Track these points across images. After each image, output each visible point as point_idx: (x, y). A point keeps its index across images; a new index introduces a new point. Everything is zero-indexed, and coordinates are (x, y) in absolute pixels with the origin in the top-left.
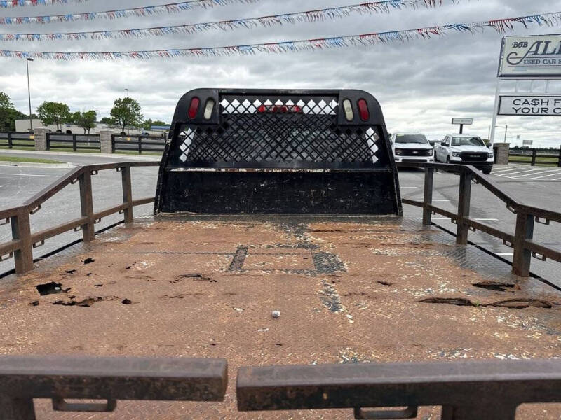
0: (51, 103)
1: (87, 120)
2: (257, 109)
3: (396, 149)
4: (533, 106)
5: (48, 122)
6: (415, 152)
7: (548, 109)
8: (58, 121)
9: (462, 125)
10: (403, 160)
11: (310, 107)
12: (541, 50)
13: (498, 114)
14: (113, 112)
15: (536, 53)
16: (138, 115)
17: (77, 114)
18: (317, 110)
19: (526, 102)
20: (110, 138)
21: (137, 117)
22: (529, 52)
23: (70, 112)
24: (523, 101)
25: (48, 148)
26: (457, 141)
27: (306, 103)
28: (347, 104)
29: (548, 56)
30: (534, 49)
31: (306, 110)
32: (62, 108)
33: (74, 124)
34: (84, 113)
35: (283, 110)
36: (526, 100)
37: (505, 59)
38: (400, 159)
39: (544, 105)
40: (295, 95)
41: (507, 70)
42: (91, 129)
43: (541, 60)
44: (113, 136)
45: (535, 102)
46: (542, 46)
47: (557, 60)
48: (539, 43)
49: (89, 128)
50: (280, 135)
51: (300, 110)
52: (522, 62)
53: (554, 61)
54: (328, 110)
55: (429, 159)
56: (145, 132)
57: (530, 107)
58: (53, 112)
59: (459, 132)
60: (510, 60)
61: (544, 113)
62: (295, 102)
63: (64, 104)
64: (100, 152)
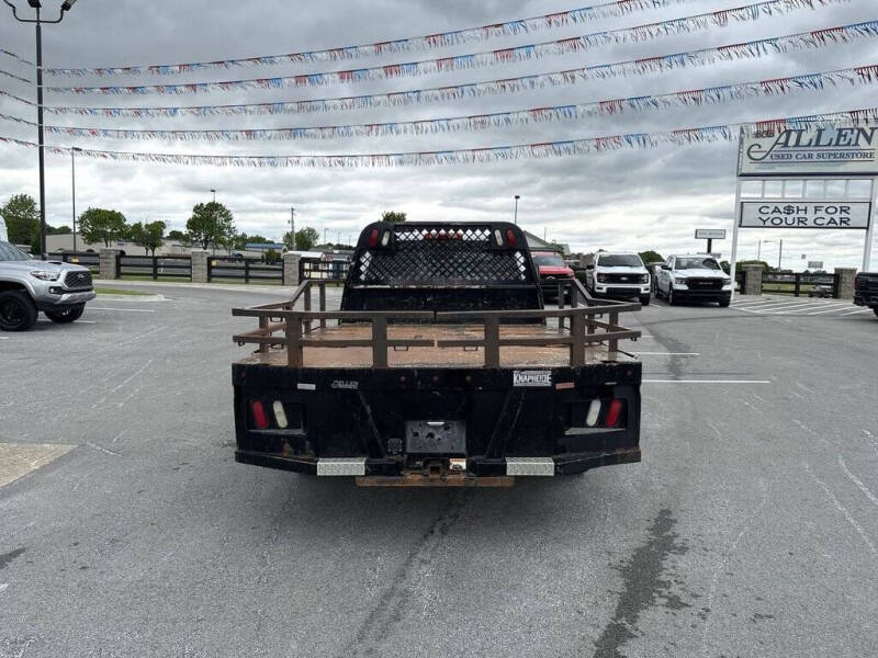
0: (98, 211)
1: (151, 235)
2: (425, 237)
3: (599, 275)
4: (786, 216)
5: (92, 238)
6: (624, 279)
7: (806, 219)
8: (107, 238)
9: (710, 240)
10: (608, 289)
11: (468, 235)
12: (792, 142)
13: (740, 226)
14: (191, 224)
15: (786, 144)
16: (229, 227)
17: (138, 226)
18: (474, 238)
19: (776, 210)
20: (206, 262)
21: (226, 231)
22: (776, 143)
23: (126, 223)
24: (772, 209)
25: (118, 275)
26: (684, 263)
27: (465, 231)
28: (498, 233)
29: (802, 149)
30: (782, 140)
31: (465, 237)
32: (115, 218)
33: (132, 241)
34: (147, 225)
35: (446, 237)
36: (776, 208)
37: (745, 152)
38: (605, 287)
39: (802, 214)
40: (456, 226)
41: (748, 167)
42: (157, 249)
43: (794, 154)
44: (210, 259)
45: (789, 210)
46: (794, 136)
47: (815, 154)
48: (788, 132)
49: (154, 246)
50: (442, 257)
51: (460, 237)
52: (768, 157)
53: (810, 156)
54: (483, 237)
55: (643, 288)
56: (237, 252)
57: (783, 216)
58: (101, 223)
59: (705, 250)
60: (753, 155)
61: (801, 225)
62: (456, 231)
63: (117, 211)
64: (191, 281)
